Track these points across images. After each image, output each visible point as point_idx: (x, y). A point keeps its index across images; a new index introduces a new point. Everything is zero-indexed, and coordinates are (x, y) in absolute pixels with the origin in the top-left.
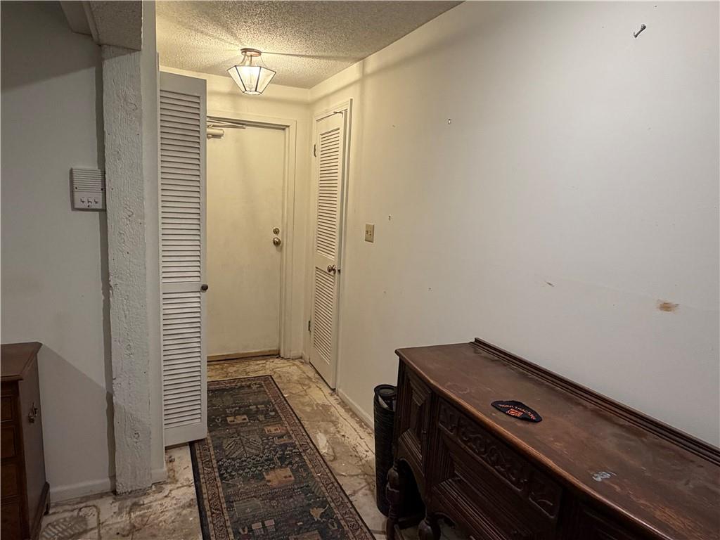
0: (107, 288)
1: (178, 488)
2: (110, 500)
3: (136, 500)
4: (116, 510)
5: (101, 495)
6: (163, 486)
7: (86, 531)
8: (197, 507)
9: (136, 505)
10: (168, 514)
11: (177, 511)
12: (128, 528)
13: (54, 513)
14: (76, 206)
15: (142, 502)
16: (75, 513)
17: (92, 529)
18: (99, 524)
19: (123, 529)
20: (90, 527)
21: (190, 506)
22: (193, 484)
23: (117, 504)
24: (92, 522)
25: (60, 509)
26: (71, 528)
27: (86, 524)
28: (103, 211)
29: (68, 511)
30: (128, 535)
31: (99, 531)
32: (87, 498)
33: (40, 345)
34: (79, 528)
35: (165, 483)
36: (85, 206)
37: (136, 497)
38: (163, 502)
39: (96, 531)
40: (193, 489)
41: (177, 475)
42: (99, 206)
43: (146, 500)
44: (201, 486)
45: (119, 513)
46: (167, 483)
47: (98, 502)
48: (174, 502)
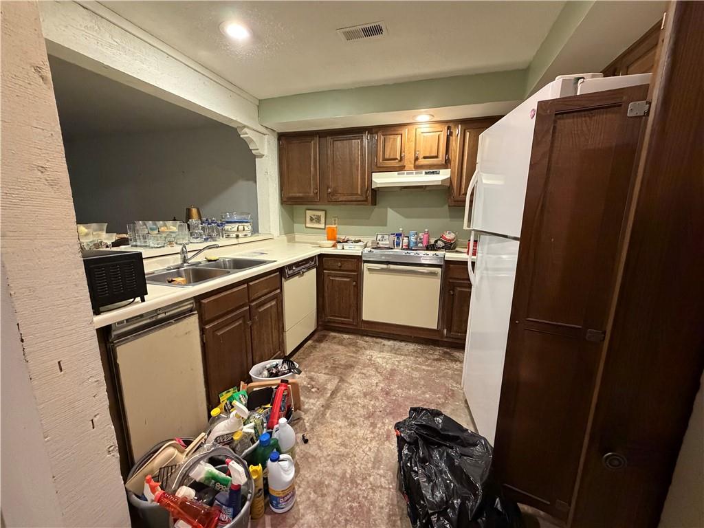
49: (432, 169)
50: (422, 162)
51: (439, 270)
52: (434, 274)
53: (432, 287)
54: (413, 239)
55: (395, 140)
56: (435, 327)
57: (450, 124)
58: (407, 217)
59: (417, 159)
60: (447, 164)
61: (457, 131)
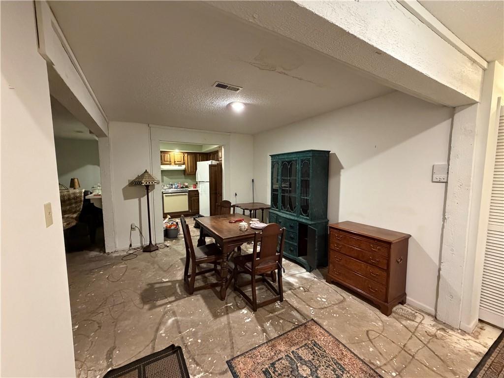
0: (444, 219)
1: (475, 342)
2: (432, 319)
3: (446, 328)
4: (432, 324)
5: (429, 315)
6: (467, 335)
7: (413, 321)
8: (481, 358)
9: (443, 330)
10: (459, 346)
11: (466, 349)
12: (432, 334)
13: (405, 306)
14: (434, 180)
15: (447, 331)
16: (413, 312)
17: (416, 322)
18: (420, 323)
19: (430, 333)
20: (415, 320)
21: (477, 354)
22: (489, 348)
23: (434, 323)
24: (418, 320)
25: (409, 307)
26: (408, 315)
27: (415, 319)
28: (447, 182)
29: (411, 309)
30: (430, 336)
31: (419, 325)
32: (423, 311)
33: (411, 236)
34: (411, 317)
35: (468, 334)
36: (438, 180)
37: (446, 327)
38: (461, 340)
39: (417, 324)
40: (486, 350)
41: (480, 337)
42: (445, 180)
43: (451, 332)
44: (493, 352)
45: (434, 326)
46: (470, 335)
47: (426, 316)
48: (468, 345)
49: (180, 165)
50: (177, 163)
51: (187, 193)
52: (186, 194)
53: (185, 199)
54: (176, 186)
55: (168, 156)
56: (188, 210)
57: (184, 153)
58: (171, 179)
59: (175, 162)
60: (184, 164)
61: (186, 155)
